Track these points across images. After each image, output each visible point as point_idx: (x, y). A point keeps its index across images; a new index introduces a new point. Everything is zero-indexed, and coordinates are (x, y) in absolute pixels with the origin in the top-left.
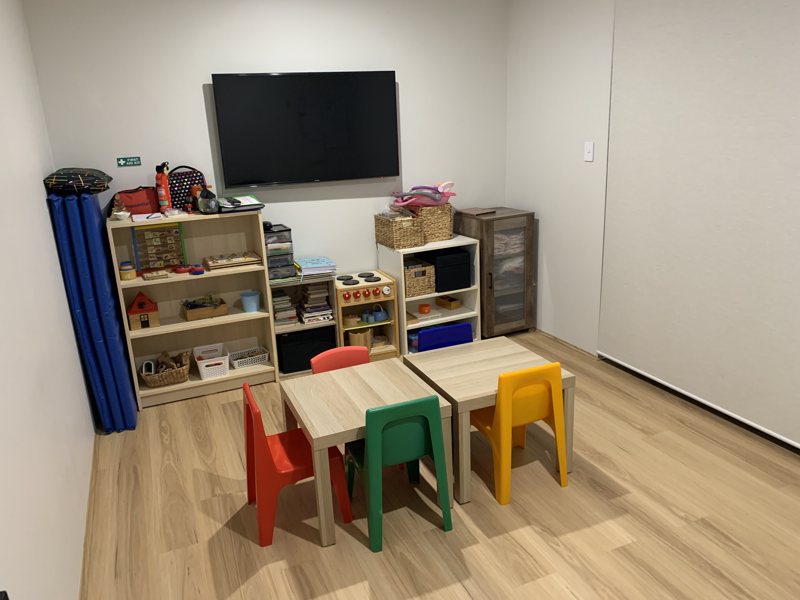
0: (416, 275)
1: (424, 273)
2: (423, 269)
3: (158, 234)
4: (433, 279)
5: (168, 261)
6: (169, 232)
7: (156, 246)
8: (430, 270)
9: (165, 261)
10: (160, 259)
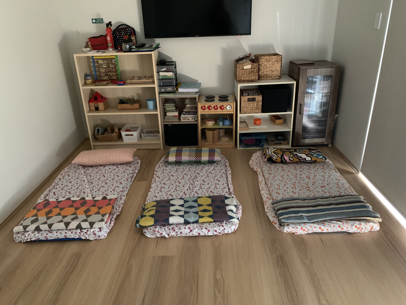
0: (249, 100)
1: (254, 100)
2: (254, 97)
3: (106, 62)
4: (261, 104)
5: (111, 76)
6: (111, 61)
7: (104, 68)
8: (259, 98)
9: (109, 77)
10: (106, 75)
